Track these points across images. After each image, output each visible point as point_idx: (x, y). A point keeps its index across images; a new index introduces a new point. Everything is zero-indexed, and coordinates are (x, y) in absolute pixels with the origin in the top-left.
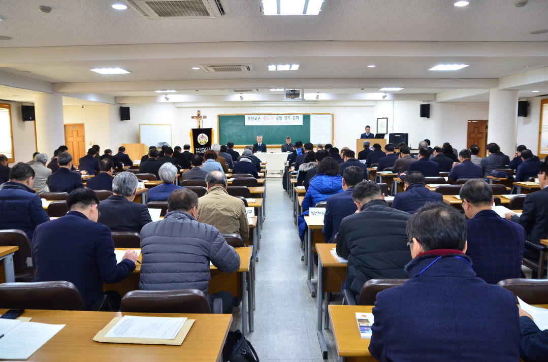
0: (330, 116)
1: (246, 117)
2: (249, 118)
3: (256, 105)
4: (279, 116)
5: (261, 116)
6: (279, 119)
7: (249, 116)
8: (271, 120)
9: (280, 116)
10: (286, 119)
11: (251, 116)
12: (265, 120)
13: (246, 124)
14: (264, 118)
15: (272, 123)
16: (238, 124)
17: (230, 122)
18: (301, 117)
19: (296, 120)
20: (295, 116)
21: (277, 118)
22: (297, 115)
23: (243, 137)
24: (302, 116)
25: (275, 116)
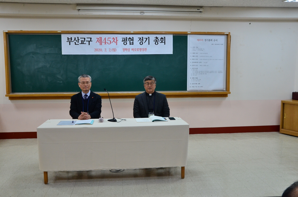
0: (222, 39)
1: (64, 38)
2: (70, 40)
3: (82, 13)
4: (128, 36)
5: (94, 37)
6: (128, 42)
7: (70, 36)
8: (114, 44)
9: (131, 36)
10: (141, 43)
11: (73, 36)
12: (101, 44)
13: (65, 52)
14: (100, 41)
15: (114, 50)
16: (47, 51)
17: (31, 48)
18: (170, 39)
19: (161, 45)
20: (159, 37)
21: (125, 40)
22: (163, 36)
23: (59, 76)
24: (171, 36)
25: (120, 37)
